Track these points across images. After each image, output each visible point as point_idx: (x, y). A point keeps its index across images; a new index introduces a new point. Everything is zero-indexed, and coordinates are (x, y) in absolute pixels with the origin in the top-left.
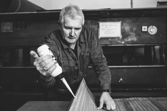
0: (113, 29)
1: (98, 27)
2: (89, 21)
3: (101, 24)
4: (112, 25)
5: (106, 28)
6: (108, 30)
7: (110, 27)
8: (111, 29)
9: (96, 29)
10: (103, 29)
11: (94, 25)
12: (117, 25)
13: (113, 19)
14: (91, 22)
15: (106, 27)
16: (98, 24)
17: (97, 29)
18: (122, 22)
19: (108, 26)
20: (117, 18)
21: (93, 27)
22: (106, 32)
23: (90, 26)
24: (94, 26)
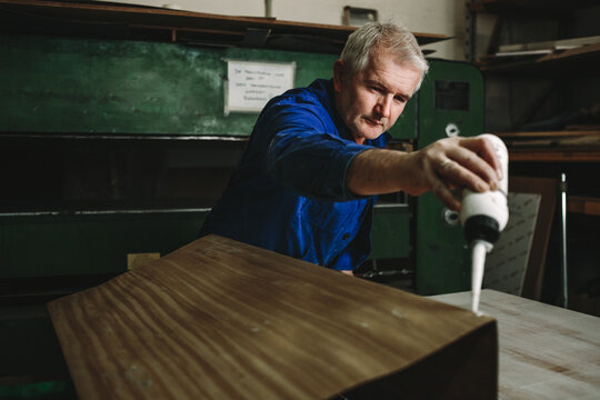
0: (272, 87)
1: (225, 77)
2: (195, 54)
3: (232, 66)
4: (268, 74)
5: (250, 82)
6: (255, 89)
7: (261, 78)
8: (263, 86)
9: (217, 82)
10: (238, 85)
11: (209, 67)
12: (282, 75)
13: (271, 53)
14: (199, 57)
15: (249, 79)
16: (225, 66)
17: (219, 84)
18: (297, 64)
19: (256, 76)
20: (281, 52)
21: (208, 76)
22: (249, 95)
23: (198, 70)
24: (209, 72)
